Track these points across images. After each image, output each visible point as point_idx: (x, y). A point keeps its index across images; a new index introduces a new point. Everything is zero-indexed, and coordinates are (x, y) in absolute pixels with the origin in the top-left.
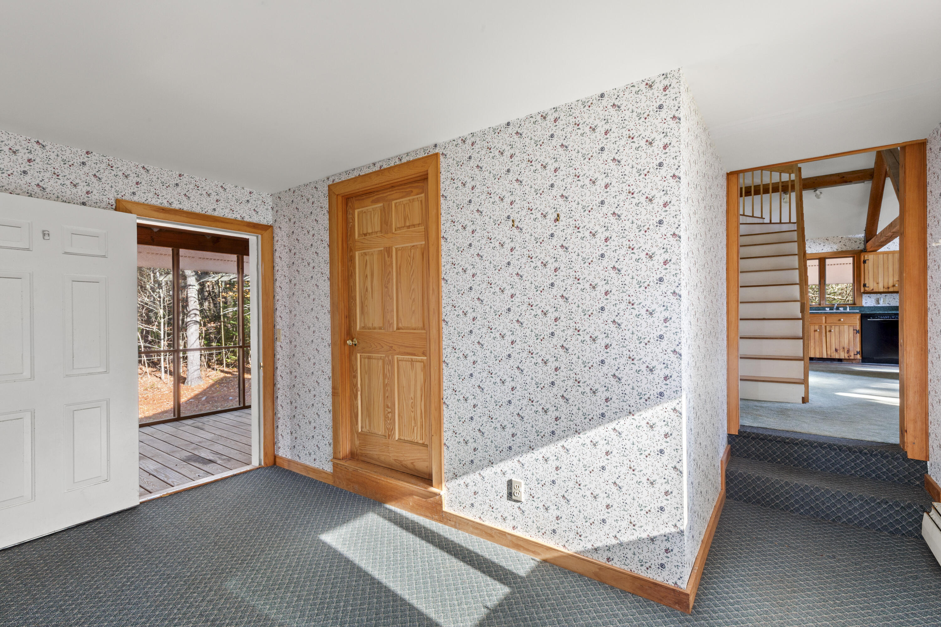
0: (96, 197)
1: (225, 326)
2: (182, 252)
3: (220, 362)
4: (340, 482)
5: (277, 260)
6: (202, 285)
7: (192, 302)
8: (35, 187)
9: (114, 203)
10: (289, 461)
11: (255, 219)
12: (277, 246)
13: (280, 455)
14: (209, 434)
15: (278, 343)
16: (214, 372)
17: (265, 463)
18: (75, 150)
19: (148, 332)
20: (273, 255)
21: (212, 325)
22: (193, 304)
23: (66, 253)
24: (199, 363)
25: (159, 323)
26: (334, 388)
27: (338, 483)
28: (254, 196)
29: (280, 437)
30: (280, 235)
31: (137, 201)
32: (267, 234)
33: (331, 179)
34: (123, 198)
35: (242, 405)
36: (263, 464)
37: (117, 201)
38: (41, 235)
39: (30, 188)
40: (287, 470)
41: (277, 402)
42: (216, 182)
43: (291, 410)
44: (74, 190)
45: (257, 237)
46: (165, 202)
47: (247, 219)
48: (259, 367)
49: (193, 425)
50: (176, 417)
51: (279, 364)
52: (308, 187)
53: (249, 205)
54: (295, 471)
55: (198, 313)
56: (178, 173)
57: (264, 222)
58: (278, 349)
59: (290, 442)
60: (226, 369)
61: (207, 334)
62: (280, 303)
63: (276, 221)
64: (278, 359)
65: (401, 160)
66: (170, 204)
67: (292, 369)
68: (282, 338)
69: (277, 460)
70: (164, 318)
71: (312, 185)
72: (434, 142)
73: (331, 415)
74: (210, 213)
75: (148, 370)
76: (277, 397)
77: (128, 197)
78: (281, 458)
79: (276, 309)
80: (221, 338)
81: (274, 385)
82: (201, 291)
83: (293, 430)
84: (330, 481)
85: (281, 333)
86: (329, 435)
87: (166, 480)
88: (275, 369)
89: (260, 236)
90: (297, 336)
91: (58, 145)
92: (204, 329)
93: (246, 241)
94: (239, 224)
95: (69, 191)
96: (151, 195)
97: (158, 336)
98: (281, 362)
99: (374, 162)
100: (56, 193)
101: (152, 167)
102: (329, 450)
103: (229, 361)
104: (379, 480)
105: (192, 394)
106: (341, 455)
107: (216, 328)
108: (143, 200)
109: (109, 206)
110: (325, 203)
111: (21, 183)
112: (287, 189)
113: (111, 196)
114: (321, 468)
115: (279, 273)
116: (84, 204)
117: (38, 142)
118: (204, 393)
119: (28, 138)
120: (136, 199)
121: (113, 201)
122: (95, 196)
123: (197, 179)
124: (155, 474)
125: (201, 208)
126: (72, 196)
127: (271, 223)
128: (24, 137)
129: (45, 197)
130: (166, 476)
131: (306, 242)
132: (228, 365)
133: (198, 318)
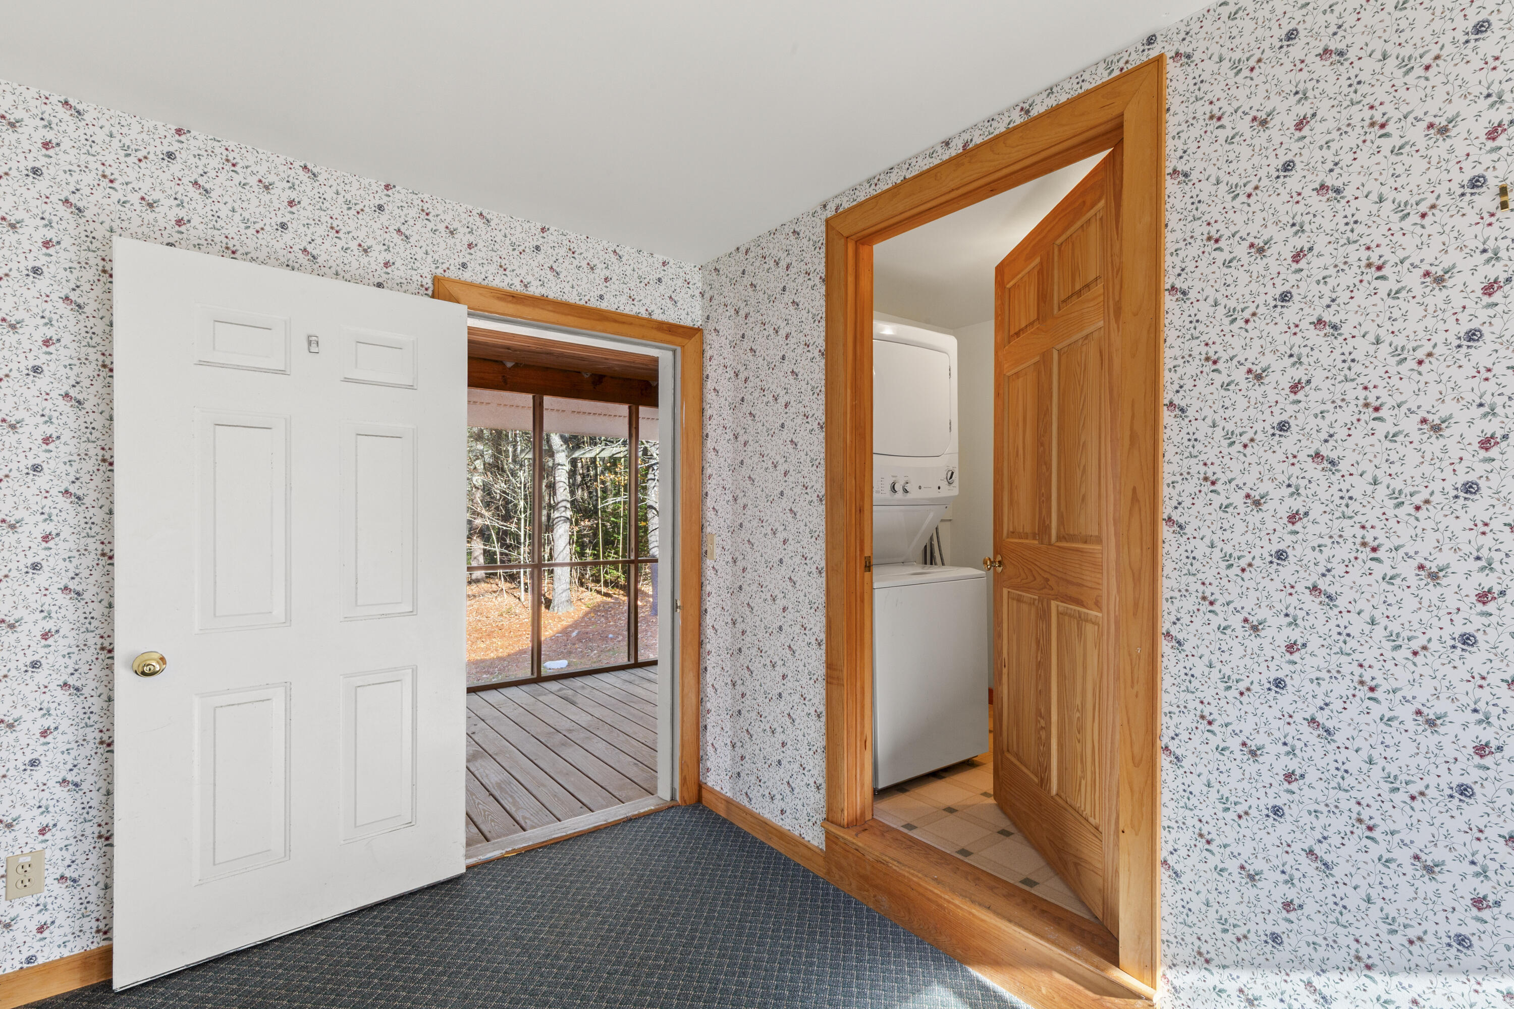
0: (401, 273)
1: (603, 525)
2: (548, 400)
3: (597, 580)
4: (841, 877)
5: (710, 396)
6: (574, 462)
7: (561, 490)
8: (300, 255)
9: (430, 285)
10: (729, 802)
11: (671, 316)
12: (711, 369)
13: (710, 784)
14: (584, 714)
15: (709, 562)
16: (589, 593)
17: (682, 797)
18: (365, 182)
19: (506, 533)
20: (702, 387)
21: (587, 523)
22: (563, 493)
23: (347, 380)
24: (568, 580)
25: (519, 519)
26: (830, 666)
27: (837, 877)
28: (671, 270)
29: (710, 749)
30: (716, 345)
31: (469, 280)
32: (691, 345)
33: (832, 206)
34: (446, 274)
35: (632, 661)
36: (678, 798)
37: (436, 280)
38: (305, 344)
39: (292, 256)
40: (725, 821)
41: (704, 679)
42: (605, 242)
43: (733, 698)
44: (364, 260)
45: (674, 351)
46: (517, 281)
47: (658, 316)
48: (674, 607)
49: (560, 693)
50: (535, 676)
51: (710, 604)
52: (777, 235)
53: (662, 287)
54: (741, 826)
55: (569, 505)
56: (539, 226)
57: (687, 322)
58: (709, 573)
59: (729, 762)
60: (604, 590)
61: (580, 536)
62: (713, 481)
63: (708, 318)
64: (709, 594)
65: (1028, 112)
66: (526, 286)
67: (737, 616)
68: (718, 551)
69: (705, 794)
70: (525, 512)
71: (788, 230)
72: (1144, 32)
73: (821, 724)
74: (594, 303)
75: (503, 585)
76: (706, 669)
77: (453, 274)
78: (712, 791)
79: (707, 494)
80: (597, 543)
81: (701, 644)
82: (572, 473)
83: (736, 740)
84: (818, 868)
85: (715, 542)
86: (816, 766)
87: (513, 810)
88: (702, 612)
89: (679, 349)
90: (749, 550)
91: (338, 174)
92: (576, 529)
93: (655, 360)
94: (643, 326)
95: (355, 260)
96: (493, 268)
97: (517, 537)
98: (713, 600)
99: (944, 137)
100: (334, 265)
101: (495, 214)
102: (817, 800)
103: (608, 577)
104: (949, 902)
105: (559, 627)
106: (845, 818)
107: (591, 528)
108: (478, 280)
109: (423, 291)
110: (816, 261)
111: (279, 246)
112: (733, 249)
113: (425, 271)
114: (797, 833)
115: (714, 422)
116: (379, 285)
117: (305, 167)
118: (575, 625)
119: (290, 159)
120: (467, 276)
121: (428, 282)
122: (399, 272)
123: (572, 236)
124: (497, 793)
125: (579, 294)
126: (361, 271)
127: (699, 324)
128: (282, 160)
129: (316, 272)
130: (515, 803)
131: (771, 352)
132: (606, 584)
133: (569, 514)
